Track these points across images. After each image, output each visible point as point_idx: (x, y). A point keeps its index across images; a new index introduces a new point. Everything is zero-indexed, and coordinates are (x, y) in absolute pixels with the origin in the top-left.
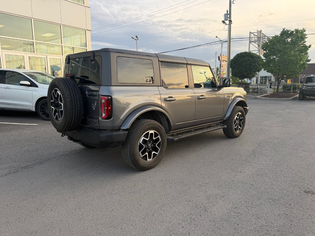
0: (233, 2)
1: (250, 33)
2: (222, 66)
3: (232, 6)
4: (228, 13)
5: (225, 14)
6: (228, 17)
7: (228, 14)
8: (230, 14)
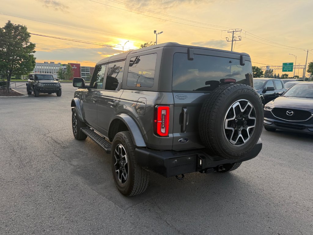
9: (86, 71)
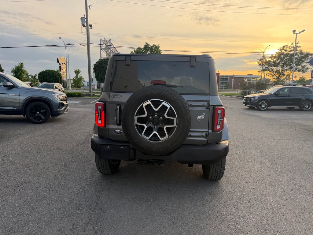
0: (89, 7)
1: (101, 40)
2: (62, 69)
3: (88, 11)
4: (85, 17)
5: (82, 18)
6: (86, 21)
7: (85, 19)
8: (87, 19)
9: (225, 80)
